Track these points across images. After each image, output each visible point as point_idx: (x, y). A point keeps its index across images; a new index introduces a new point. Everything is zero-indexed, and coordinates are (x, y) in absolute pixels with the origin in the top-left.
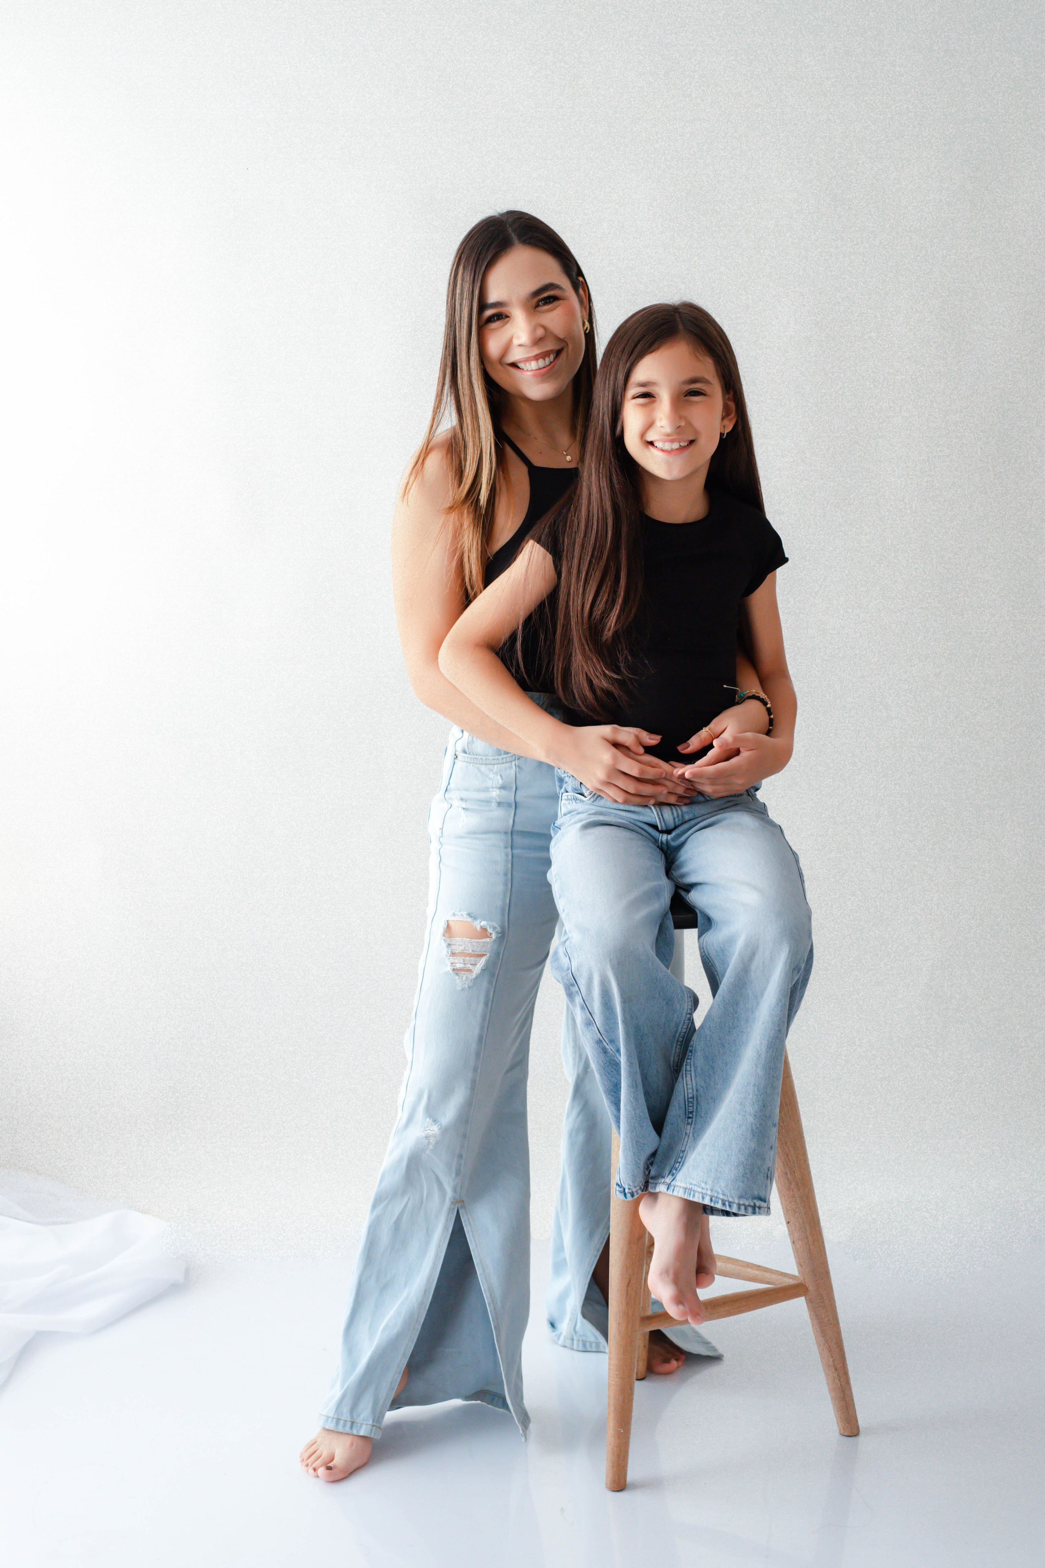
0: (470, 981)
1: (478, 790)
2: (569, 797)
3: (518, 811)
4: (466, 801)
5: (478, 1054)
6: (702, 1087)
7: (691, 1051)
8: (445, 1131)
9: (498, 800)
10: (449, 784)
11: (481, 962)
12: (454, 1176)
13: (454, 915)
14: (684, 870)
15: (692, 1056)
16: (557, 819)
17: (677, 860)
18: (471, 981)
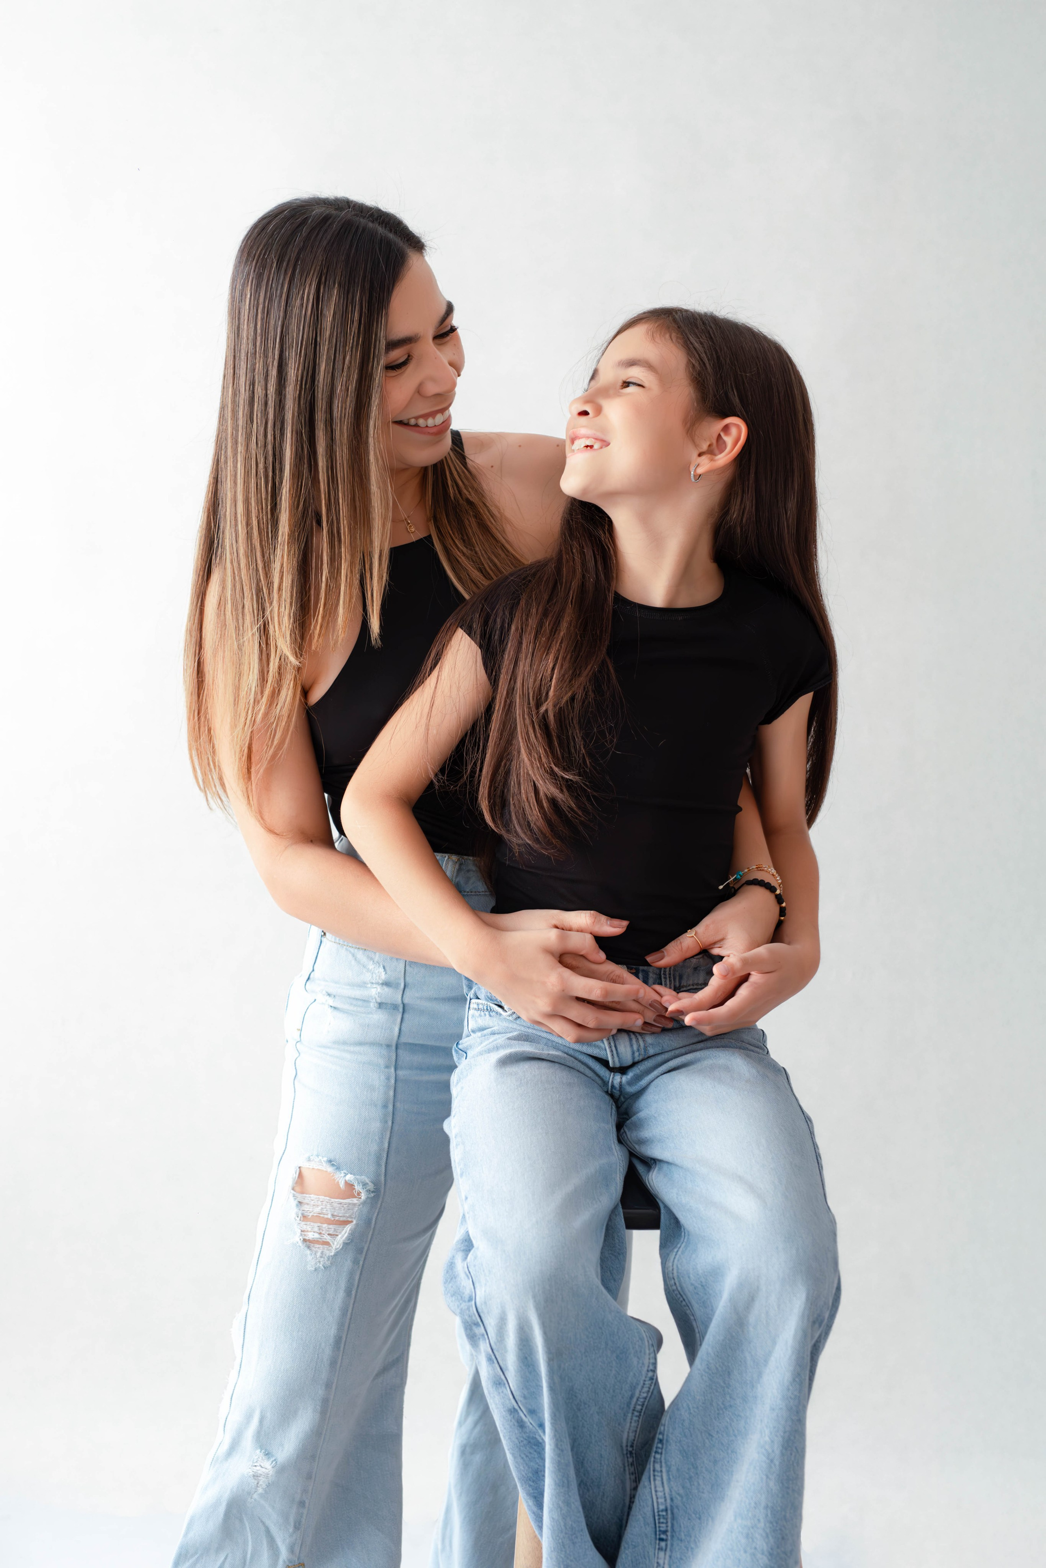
0: (326, 1259)
1: (353, 985)
2: (481, 1006)
3: (406, 1016)
4: (334, 996)
5: (333, 1363)
6: (678, 1494)
7: (661, 1441)
8: (281, 1470)
9: (379, 1000)
10: (313, 970)
11: (343, 1233)
12: (291, 1530)
13: (309, 1160)
14: (645, 1134)
15: (662, 1449)
16: (461, 1039)
17: (635, 1114)
18: (328, 1259)
